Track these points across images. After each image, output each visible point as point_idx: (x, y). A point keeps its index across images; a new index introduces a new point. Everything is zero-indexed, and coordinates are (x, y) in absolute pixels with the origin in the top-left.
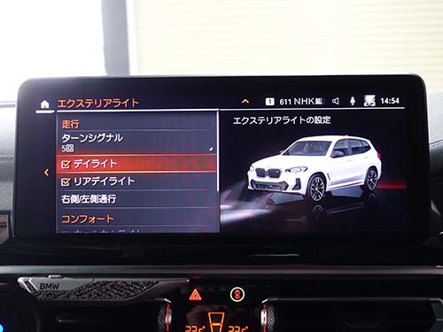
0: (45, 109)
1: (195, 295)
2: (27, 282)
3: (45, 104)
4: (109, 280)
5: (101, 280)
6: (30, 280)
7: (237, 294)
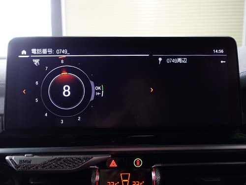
0: (24, 55)
1: (113, 164)
2: (11, 159)
3: (24, 52)
4: (62, 157)
5: (58, 157)
6: (13, 158)
7: (138, 163)
